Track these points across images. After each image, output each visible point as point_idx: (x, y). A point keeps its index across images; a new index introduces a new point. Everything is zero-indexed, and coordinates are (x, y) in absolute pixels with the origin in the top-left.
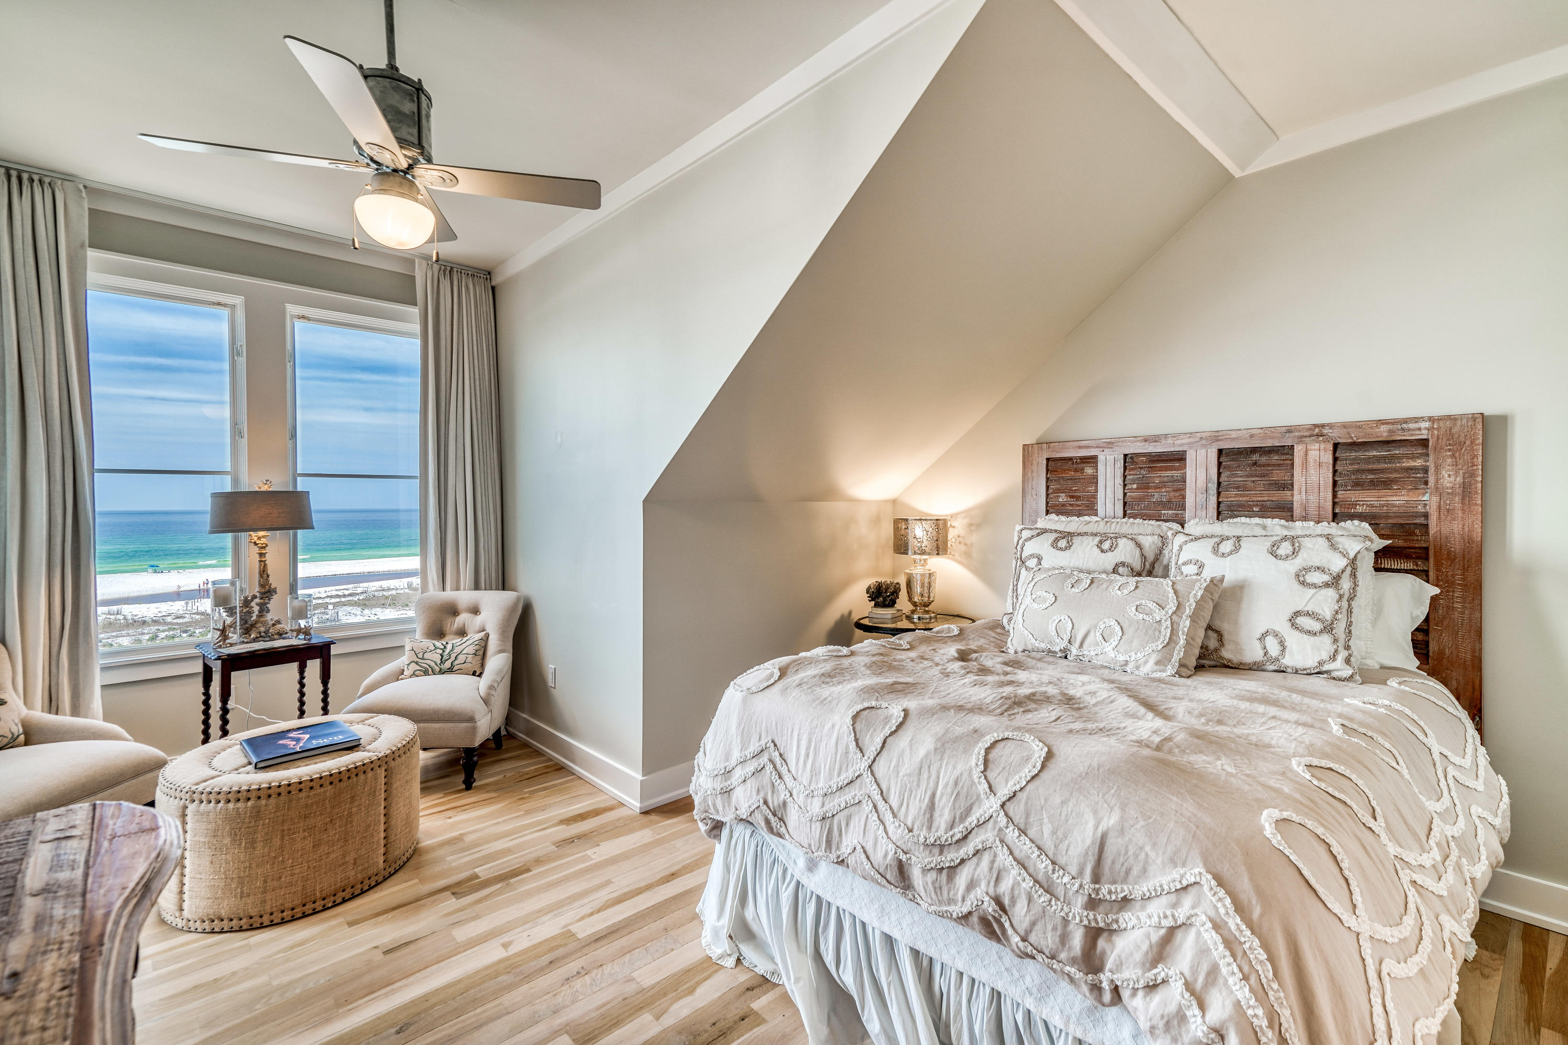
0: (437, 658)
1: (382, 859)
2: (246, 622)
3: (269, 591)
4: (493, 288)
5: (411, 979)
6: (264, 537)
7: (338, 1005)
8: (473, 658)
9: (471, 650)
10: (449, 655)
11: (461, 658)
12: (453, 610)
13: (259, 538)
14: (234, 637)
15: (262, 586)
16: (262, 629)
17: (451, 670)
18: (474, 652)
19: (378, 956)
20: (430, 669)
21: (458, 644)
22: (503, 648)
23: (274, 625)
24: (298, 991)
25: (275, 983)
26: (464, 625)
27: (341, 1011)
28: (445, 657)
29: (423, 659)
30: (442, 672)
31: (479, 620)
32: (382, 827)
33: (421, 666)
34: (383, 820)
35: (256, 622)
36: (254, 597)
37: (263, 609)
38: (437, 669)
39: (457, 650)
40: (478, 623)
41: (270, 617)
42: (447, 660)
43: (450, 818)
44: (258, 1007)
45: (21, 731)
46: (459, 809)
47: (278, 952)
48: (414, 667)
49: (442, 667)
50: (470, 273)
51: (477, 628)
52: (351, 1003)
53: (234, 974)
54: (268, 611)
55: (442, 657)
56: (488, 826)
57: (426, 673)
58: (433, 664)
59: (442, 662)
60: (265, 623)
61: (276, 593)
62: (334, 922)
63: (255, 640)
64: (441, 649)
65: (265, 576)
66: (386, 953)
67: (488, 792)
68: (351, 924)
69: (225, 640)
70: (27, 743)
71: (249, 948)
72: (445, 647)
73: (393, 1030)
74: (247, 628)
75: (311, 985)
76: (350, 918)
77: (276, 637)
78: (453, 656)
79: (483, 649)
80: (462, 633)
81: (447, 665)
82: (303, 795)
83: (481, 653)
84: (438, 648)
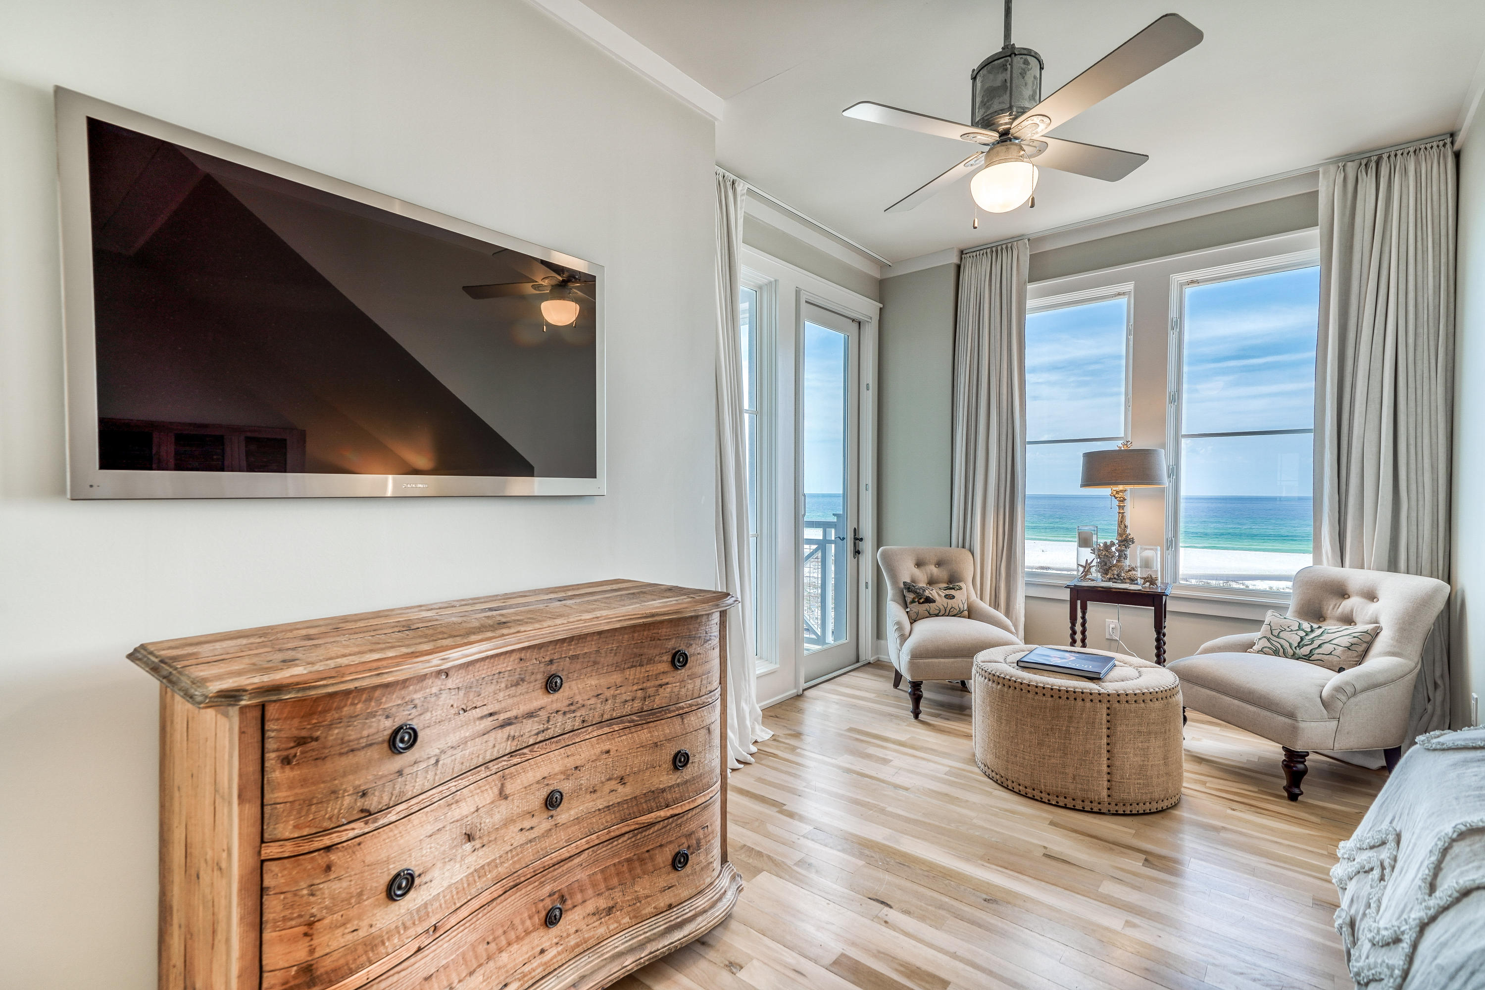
0: (1295, 640)
1: (1105, 793)
2: (1106, 564)
3: (1126, 540)
4: (1457, 155)
5: (1036, 882)
6: (1121, 491)
7: (982, 858)
8: (1344, 651)
9: (1345, 641)
10: (1312, 641)
11: (1327, 648)
12: (1341, 592)
13: (1117, 492)
14: (1095, 574)
15: (1120, 535)
16: (1116, 572)
17: (1307, 658)
18: (1348, 644)
19: (1039, 853)
20: (1281, 650)
21: (1329, 631)
22: (1397, 650)
23: (1130, 571)
24: (977, 833)
25: (975, 821)
26: (1352, 611)
27: (979, 862)
28: (1305, 642)
29: (1278, 637)
30: (1295, 657)
31: (1372, 608)
32: (1105, 762)
33: (1272, 644)
34: (1105, 755)
35: (1115, 566)
36: (1113, 544)
37: (1122, 556)
38: (1290, 652)
39: (1325, 637)
40: (1370, 612)
41: (1127, 563)
42: (1307, 645)
43: (1234, 810)
44: (953, 825)
45: (966, 608)
46: (1253, 809)
47: (997, 808)
48: (1264, 643)
49: (1298, 651)
50: (1412, 149)
51: (1367, 618)
52: (989, 863)
53: (967, 801)
54: (1126, 558)
55: (1302, 639)
56: (1263, 839)
57: (1276, 653)
58: (1286, 645)
59: (1298, 646)
60: (1121, 568)
61: (1133, 543)
62: (1045, 815)
63: (1110, 580)
64: (1305, 631)
65: (1123, 526)
66: (1045, 855)
67: (1312, 814)
68: (1052, 823)
69: (1086, 575)
70: (969, 617)
71: (990, 794)
72: (1312, 631)
73: (985, 896)
74: (1106, 568)
75: (986, 836)
76: (1057, 819)
77: (1127, 581)
78: (1317, 643)
79: (1365, 645)
80: (1348, 620)
81: (1305, 650)
82: (1030, 695)
83: (1361, 649)
84: (1303, 630)
